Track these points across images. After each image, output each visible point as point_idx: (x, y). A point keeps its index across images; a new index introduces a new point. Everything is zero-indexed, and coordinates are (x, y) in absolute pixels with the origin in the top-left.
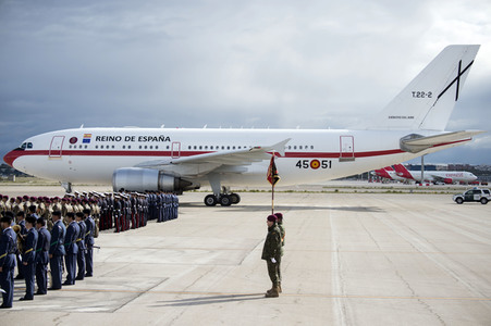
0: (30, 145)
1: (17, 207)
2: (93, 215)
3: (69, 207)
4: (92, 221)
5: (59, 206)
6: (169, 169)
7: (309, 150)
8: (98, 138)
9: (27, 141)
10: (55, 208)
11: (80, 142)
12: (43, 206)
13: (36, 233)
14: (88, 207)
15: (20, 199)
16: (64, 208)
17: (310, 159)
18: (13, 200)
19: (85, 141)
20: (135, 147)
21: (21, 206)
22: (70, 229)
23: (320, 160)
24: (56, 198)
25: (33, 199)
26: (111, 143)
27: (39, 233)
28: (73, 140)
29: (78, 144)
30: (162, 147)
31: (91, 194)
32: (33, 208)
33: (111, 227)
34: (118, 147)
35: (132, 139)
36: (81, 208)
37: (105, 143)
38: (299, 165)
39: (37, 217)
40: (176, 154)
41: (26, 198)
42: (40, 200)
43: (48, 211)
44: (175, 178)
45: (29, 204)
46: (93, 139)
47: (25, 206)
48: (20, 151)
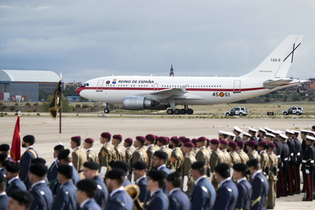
0: (88, 84)
1: (136, 154)
2: (266, 170)
3: (224, 155)
4: (264, 179)
5: (207, 152)
6: (149, 97)
7: (219, 88)
8: (120, 81)
9: (86, 82)
10: (199, 155)
11: (111, 83)
12: (179, 153)
13: (164, 197)
14: (256, 155)
15: (141, 142)
16: (214, 156)
17: (219, 92)
18: (129, 142)
19: (113, 83)
20: (137, 86)
21: (143, 152)
22: (222, 192)
23: (224, 92)
24: (202, 139)
25: (162, 141)
26: (125, 84)
27: (170, 198)
28: (108, 82)
29: (110, 84)
30: (150, 86)
31: (262, 133)
32: (161, 155)
33: (296, 191)
34: (129, 85)
35: (136, 82)
36: (245, 156)
37: (123, 84)
38: (214, 95)
39: (168, 172)
40: (156, 89)
41: (151, 139)
42: (175, 142)
43: (188, 160)
44: (152, 101)
45: (155, 148)
46: (117, 82)
47: (149, 152)
48: (83, 87)
